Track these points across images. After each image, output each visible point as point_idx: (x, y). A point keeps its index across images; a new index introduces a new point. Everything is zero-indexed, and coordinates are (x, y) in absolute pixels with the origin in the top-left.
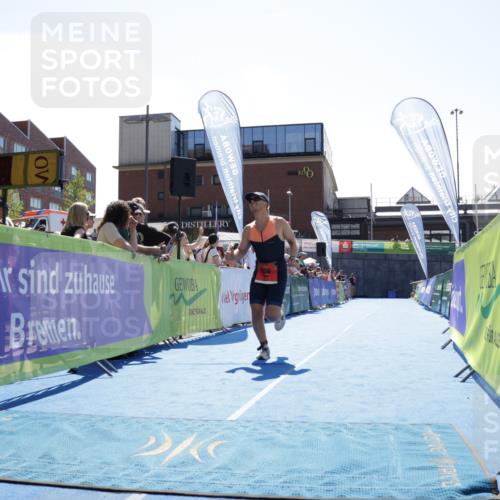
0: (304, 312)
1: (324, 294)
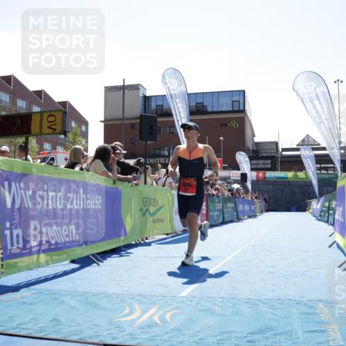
1: (246, 209)
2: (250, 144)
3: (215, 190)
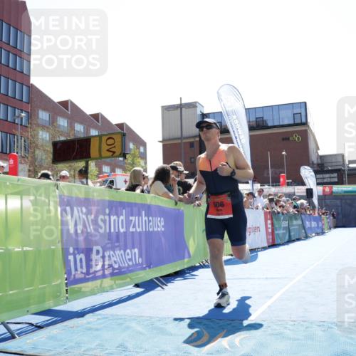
0: (299, 240)
1: (313, 226)
2: (314, 158)
3: (280, 207)
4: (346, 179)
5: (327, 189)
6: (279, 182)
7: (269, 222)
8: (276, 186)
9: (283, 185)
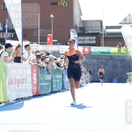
0: (59, 91)
2: (77, 22)
4: (102, 42)
5: (87, 50)
6: (46, 41)
7: (35, 75)
8: (44, 44)
9: (49, 44)
